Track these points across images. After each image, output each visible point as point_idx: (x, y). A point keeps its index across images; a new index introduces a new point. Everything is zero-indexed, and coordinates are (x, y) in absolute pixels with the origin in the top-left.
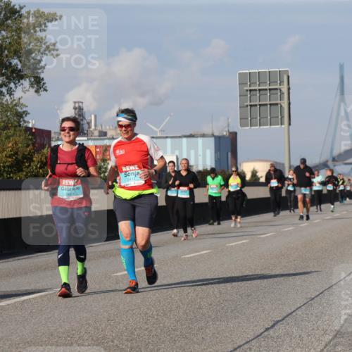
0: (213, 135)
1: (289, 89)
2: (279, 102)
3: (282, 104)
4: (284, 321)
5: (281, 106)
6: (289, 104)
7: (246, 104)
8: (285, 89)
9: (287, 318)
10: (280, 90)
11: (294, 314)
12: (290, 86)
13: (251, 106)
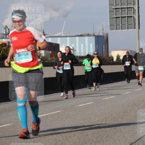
0: (94, 35)
1: (139, 8)
2: (132, 15)
3: (135, 17)
4: (136, 143)
5: (134, 18)
6: (139, 16)
7: (113, 16)
8: (136, 8)
9: (138, 141)
10: (134, 8)
11: (142, 139)
12: (139, 6)
13: (116, 18)
